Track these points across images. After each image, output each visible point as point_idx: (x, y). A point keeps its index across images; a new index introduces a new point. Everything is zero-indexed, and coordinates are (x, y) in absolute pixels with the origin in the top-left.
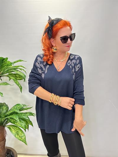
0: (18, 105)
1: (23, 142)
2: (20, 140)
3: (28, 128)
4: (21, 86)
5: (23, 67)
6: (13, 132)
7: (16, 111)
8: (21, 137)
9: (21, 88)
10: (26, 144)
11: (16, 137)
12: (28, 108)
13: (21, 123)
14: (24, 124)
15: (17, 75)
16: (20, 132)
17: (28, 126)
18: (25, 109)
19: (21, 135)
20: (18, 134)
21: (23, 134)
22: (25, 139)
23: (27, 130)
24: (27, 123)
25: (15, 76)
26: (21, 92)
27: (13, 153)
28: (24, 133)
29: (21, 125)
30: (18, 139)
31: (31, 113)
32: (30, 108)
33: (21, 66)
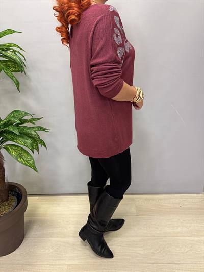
1: (30, 167)
2: (26, 165)
3: (37, 149)
4: (16, 80)
5: (19, 47)
6: (13, 153)
7: (12, 120)
9: (18, 84)
10: (36, 171)
11: (18, 161)
12: (35, 120)
13: (24, 140)
14: (29, 141)
15: (9, 63)
16: (25, 154)
17: (37, 145)
19: (27, 158)
20: (21, 157)
22: (34, 163)
23: (35, 150)
24: (35, 141)
26: (19, 90)
28: (31, 156)
29: (25, 143)
30: (23, 163)
31: (41, 128)
32: (39, 119)
33: (15, 45)
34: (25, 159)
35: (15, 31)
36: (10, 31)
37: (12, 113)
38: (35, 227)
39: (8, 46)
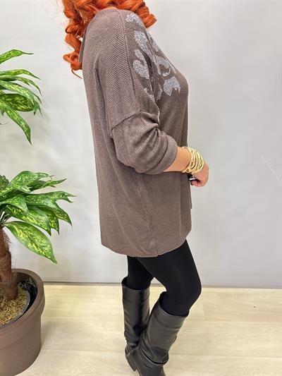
0: (26, 173)
1: (45, 256)
2: (39, 253)
3: (57, 228)
4: (27, 126)
5: (31, 74)
6: (21, 236)
7: (19, 188)
8: (41, 247)
9: (28, 132)
10: (55, 262)
11: (28, 248)
12: (55, 182)
13: (37, 217)
14: (44, 218)
15: (17, 98)
16: (38, 237)
17: (57, 222)
18: (48, 185)
19: (41, 242)
20: (32, 242)
21: (44, 241)
22: (51, 250)
23: (53, 230)
24: (54, 215)
25: (13, 101)
26: (30, 141)
27: (34, 281)
28: (47, 239)
29: (38, 220)
30: (35, 251)
31: (63, 194)
32: (59, 182)
33: (25, 72)
34: (38, 244)
35: (23, 53)
36: (16, 53)
37: (19, 175)
38: (57, 332)
39: (16, 74)
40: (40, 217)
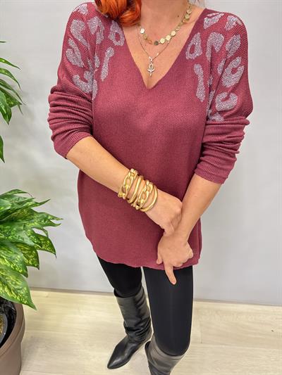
2: (12, 299)
5: (6, 62)
8: (15, 290)
10: (33, 307)
14: (19, 257)
19: (16, 284)
20: (4, 285)
21: (20, 283)
29: (11, 261)
34: (12, 286)
40: (14, 256)
